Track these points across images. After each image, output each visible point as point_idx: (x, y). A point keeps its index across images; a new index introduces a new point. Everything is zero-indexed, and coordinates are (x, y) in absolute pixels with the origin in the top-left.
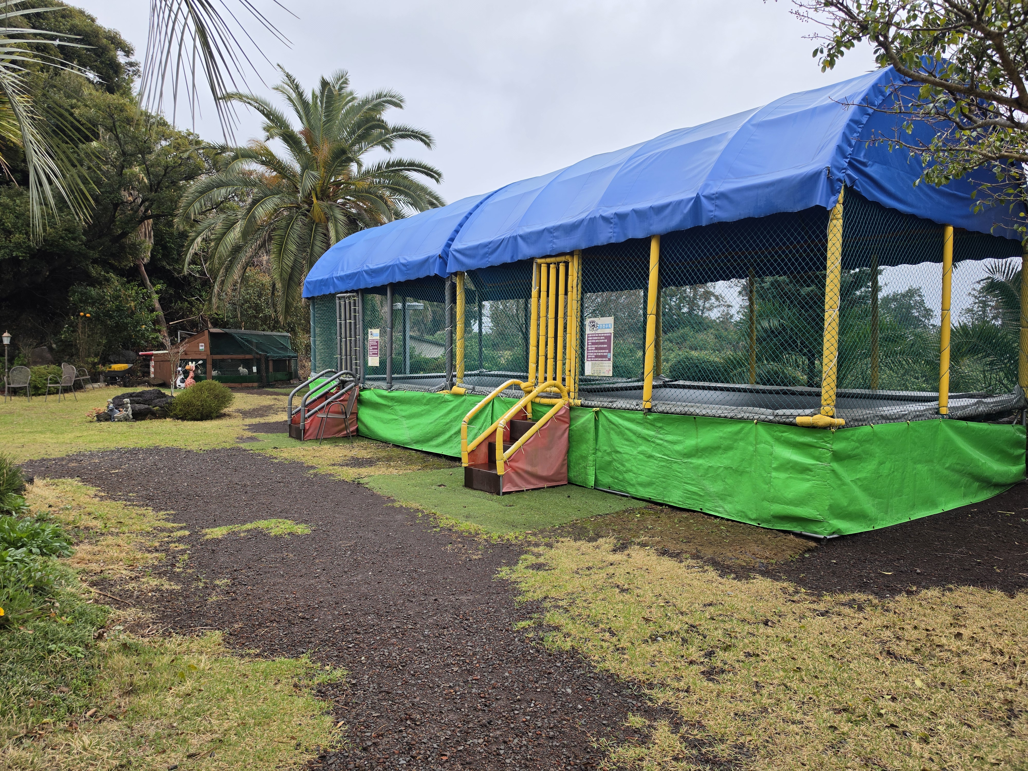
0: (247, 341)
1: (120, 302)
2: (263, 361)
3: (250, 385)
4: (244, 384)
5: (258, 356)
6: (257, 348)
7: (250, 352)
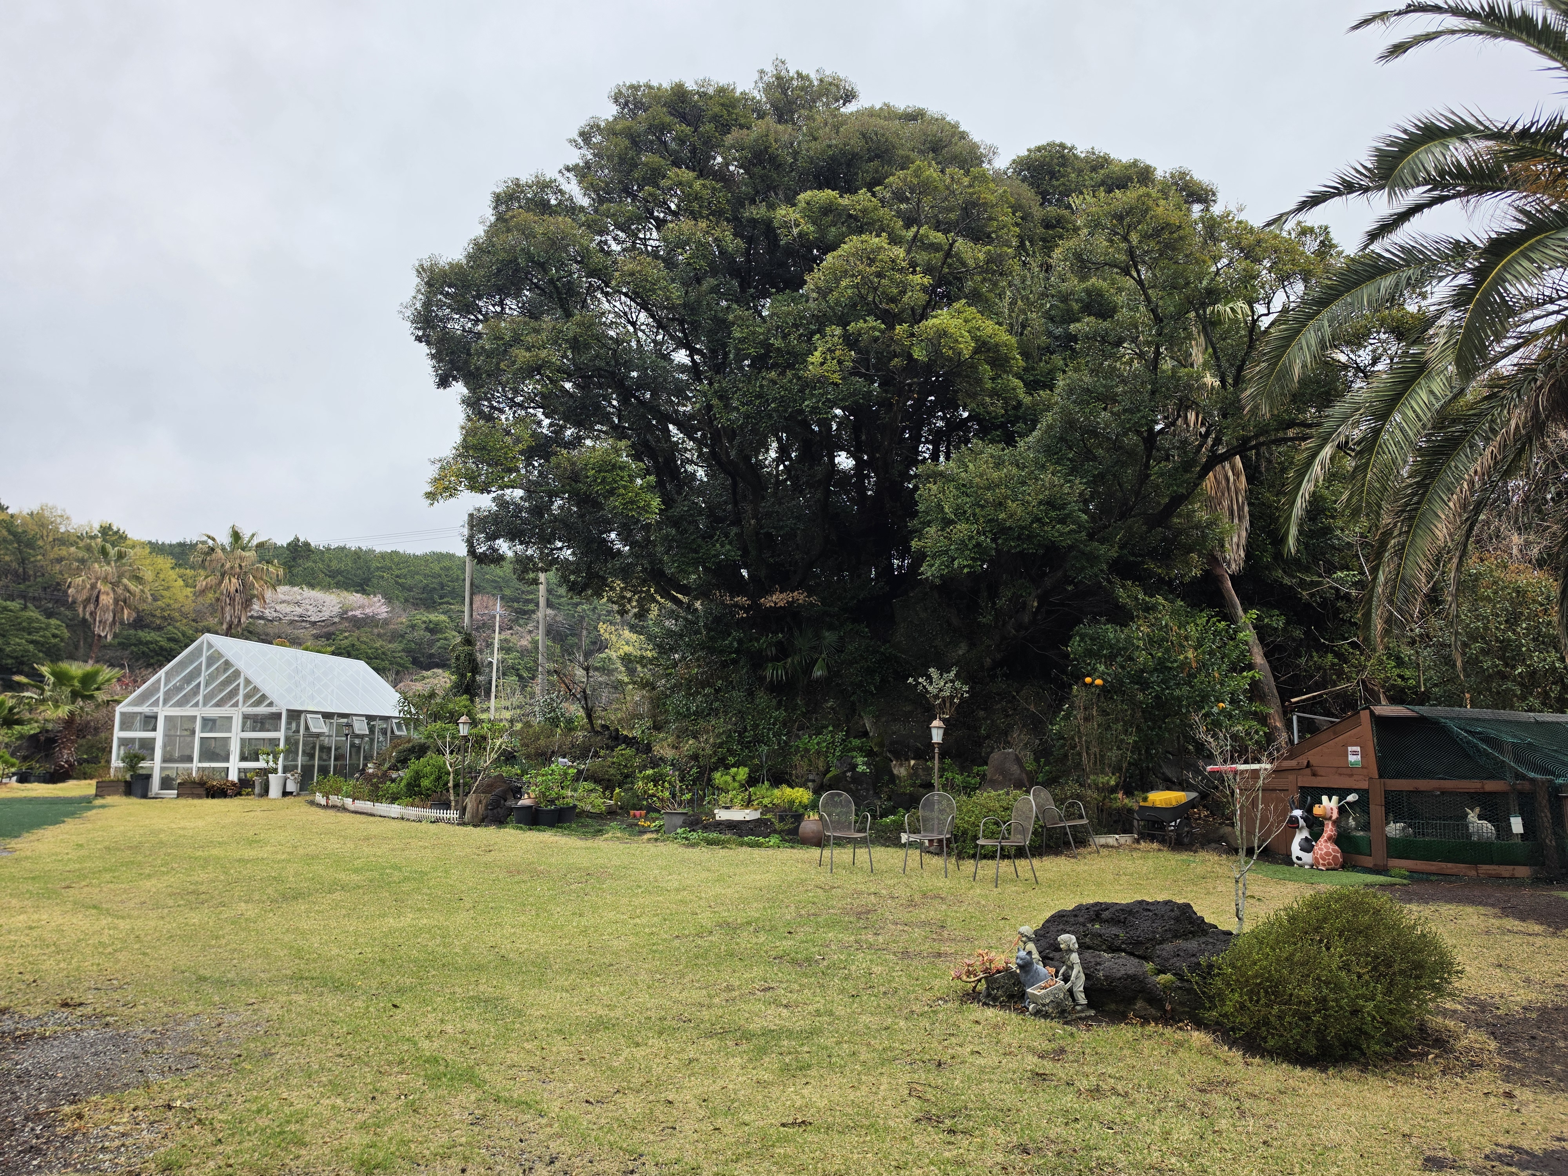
0: (1487, 740)
1: (1167, 650)
2: (1543, 800)
3: (1505, 871)
4: (1484, 868)
5: (1527, 786)
6: (1518, 759)
7: (1497, 771)
